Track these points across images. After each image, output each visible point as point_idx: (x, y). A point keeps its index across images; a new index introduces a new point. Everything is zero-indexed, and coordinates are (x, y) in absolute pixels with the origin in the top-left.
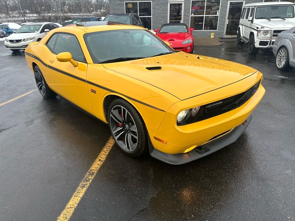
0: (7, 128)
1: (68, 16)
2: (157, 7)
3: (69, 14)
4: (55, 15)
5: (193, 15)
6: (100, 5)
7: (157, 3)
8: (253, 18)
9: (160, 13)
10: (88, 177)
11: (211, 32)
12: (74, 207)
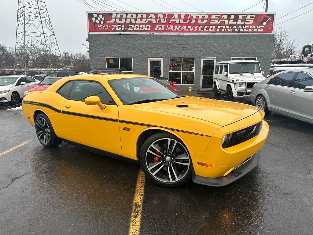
0: (19, 176)
1: (33, 71)
2: (138, 63)
3: (35, 69)
4: (19, 70)
5: (171, 71)
6: (68, 61)
7: (137, 60)
8: (227, 73)
9: (141, 69)
10: (136, 209)
11: (189, 86)
12: (137, 234)
